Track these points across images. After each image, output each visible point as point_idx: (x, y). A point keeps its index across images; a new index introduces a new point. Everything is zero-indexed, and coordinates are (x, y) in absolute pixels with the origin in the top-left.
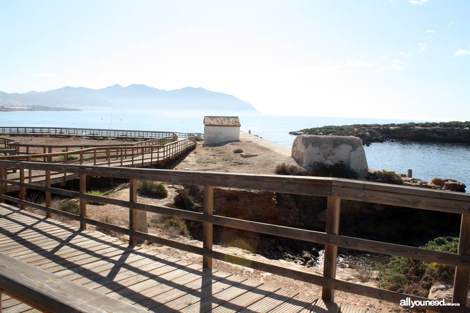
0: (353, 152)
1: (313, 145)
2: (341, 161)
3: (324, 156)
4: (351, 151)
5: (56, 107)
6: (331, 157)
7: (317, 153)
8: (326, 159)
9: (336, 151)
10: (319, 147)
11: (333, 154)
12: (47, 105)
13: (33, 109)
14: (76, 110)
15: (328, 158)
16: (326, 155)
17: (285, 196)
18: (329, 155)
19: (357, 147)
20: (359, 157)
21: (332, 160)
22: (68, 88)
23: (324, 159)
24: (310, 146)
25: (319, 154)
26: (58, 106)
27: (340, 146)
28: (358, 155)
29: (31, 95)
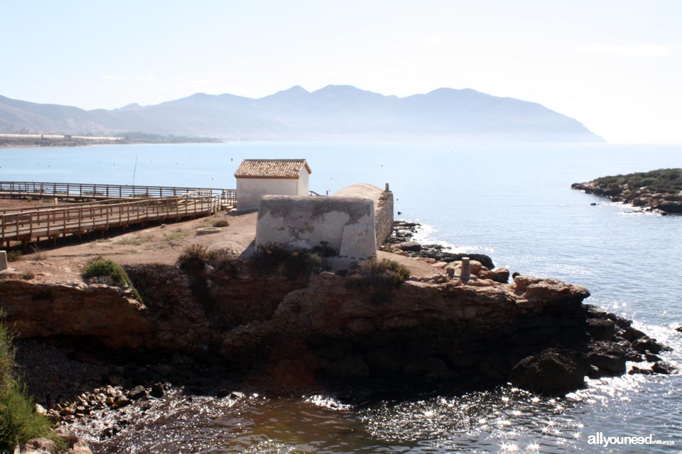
0: (351, 226)
1: (273, 213)
2: (322, 243)
3: (293, 233)
4: (348, 224)
5: (171, 136)
6: (307, 235)
7: (280, 227)
8: (297, 238)
9: (315, 224)
10: (285, 216)
11: (311, 230)
12: (157, 132)
13: (127, 139)
14: (210, 140)
15: (301, 235)
16: (296, 231)
17: (184, 299)
18: (301, 231)
19: (360, 216)
20: (361, 234)
21: (308, 241)
22: (200, 97)
23: (293, 238)
24: (268, 215)
25: (282, 229)
26: (177, 134)
27: (325, 214)
28: (359, 232)
29: (130, 112)
